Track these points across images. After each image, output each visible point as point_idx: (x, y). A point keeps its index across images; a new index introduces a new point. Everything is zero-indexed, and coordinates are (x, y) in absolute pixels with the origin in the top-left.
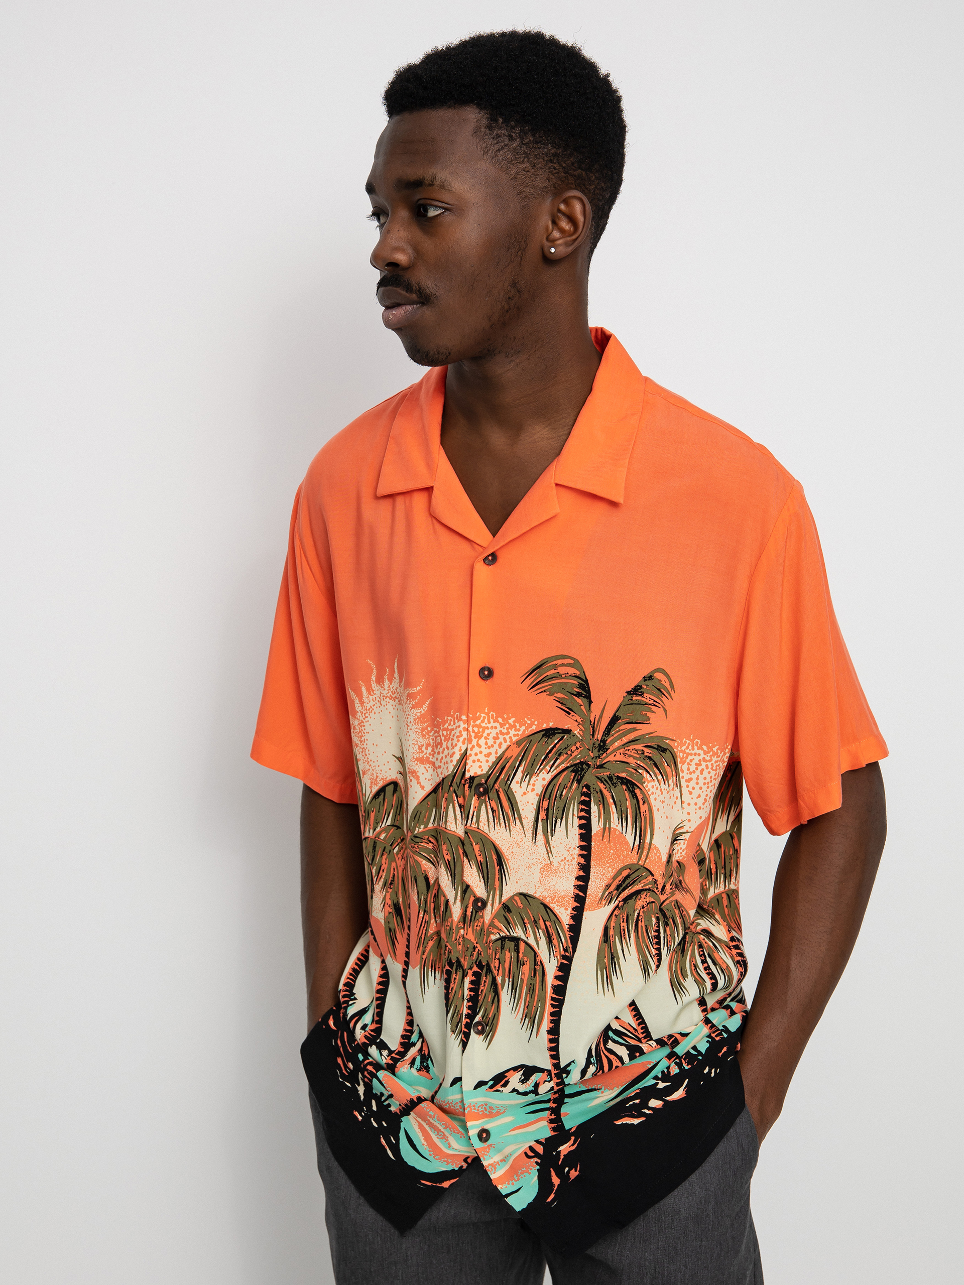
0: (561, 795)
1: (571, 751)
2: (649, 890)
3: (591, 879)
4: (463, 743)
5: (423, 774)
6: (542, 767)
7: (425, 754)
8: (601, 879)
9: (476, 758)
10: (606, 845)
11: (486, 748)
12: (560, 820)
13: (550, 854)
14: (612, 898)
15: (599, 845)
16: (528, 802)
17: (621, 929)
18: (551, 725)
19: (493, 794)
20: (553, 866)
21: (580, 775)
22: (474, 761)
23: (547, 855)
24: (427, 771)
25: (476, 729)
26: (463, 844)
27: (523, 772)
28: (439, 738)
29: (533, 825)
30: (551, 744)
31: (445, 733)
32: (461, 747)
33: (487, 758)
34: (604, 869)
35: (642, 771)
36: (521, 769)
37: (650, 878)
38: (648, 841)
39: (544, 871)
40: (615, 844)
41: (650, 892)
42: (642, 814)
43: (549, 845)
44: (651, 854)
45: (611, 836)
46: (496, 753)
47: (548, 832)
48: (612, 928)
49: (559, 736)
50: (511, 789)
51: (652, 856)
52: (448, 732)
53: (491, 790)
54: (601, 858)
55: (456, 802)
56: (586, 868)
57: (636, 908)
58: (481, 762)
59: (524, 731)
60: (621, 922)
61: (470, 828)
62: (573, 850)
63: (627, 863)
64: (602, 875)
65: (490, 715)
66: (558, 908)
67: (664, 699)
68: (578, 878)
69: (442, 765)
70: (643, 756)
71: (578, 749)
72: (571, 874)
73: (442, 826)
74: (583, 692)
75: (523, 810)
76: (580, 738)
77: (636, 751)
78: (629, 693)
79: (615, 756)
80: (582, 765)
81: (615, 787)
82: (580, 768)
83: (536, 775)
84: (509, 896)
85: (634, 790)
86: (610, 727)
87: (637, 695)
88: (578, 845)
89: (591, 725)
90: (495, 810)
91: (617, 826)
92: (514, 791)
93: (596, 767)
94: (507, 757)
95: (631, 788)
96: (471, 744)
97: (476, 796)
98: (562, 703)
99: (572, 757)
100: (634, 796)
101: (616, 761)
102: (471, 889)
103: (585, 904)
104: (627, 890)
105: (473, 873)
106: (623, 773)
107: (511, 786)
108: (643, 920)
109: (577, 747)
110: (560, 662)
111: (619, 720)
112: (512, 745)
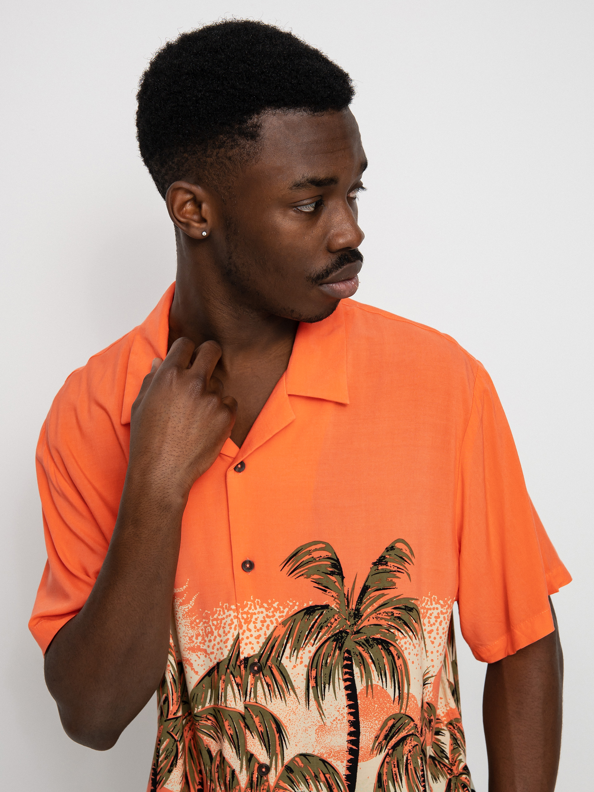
0: (326, 663)
1: (331, 623)
2: (412, 734)
3: (361, 734)
4: (235, 629)
5: (195, 661)
6: (307, 641)
7: (195, 644)
8: (370, 732)
9: (248, 641)
10: (370, 701)
11: (255, 631)
12: (328, 685)
13: (323, 717)
14: (382, 747)
15: (365, 702)
16: (298, 674)
17: (393, 774)
18: (311, 603)
19: (266, 671)
20: (327, 726)
21: (340, 642)
22: (246, 644)
23: (320, 717)
24: (199, 657)
25: (245, 616)
26: (244, 718)
27: (291, 648)
29: (305, 693)
30: (312, 621)
31: (215, 623)
32: (233, 633)
33: (257, 640)
34: (372, 722)
35: (394, 630)
36: (289, 645)
37: (412, 724)
38: (406, 691)
39: (319, 732)
40: (378, 699)
41: (414, 736)
42: (398, 668)
43: (321, 709)
44: (410, 703)
45: (374, 692)
46: (265, 634)
47: (319, 698)
48: (385, 774)
49: (319, 612)
50: (282, 664)
51: (411, 704)
52: (219, 622)
53: (264, 667)
54: (368, 713)
55: (233, 682)
56: (355, 724)
57: (404, 753)
58: (253, 644)
59: (288, 612)
60: (393, 767)
61: (250, 703)
62: (342, 710)
63: (391, 714)
64: (370, 728)
65: (256, 602)
66: (335, 761)
67: (406, 565)
68: (350, 734)
69: (215, 651)
70: (393, 617)
71: (337, 620)
72: (343, 731)
73: (222, 705)
74: (336, 571)
75: (295, 681)
76: (338, 610)
77: (386, 613)
78: (375, 564)
79: (369, 621)
80: (341, 634)
81: (372, 648)
82: (339, 637)
83: (303, 649)
84: (290, 758)
85: (389, 648)
86: (361, 596)
87: (382, 564)
88: (346, 705)
89: (345, 597)
90: (270, 685)
91: (378, 682)
92: (285, 666)
93: (353, 633)
94: (275, 638)
95: (386, 647)
96: (242, 629)
97: (252, 674)
98: (318, 583)
99: (332, 629)
100: (390, 653)
101: (370, 625)
102: (255, 757)
103: (358, 756)
104: (394, 739)
105: (255, 743)
106: (377, 635)
107: (282, 662)
108: (411, 763)
109: (335, 619)
110: (313, 548)
111: (369, 589)
112: (279, 626)
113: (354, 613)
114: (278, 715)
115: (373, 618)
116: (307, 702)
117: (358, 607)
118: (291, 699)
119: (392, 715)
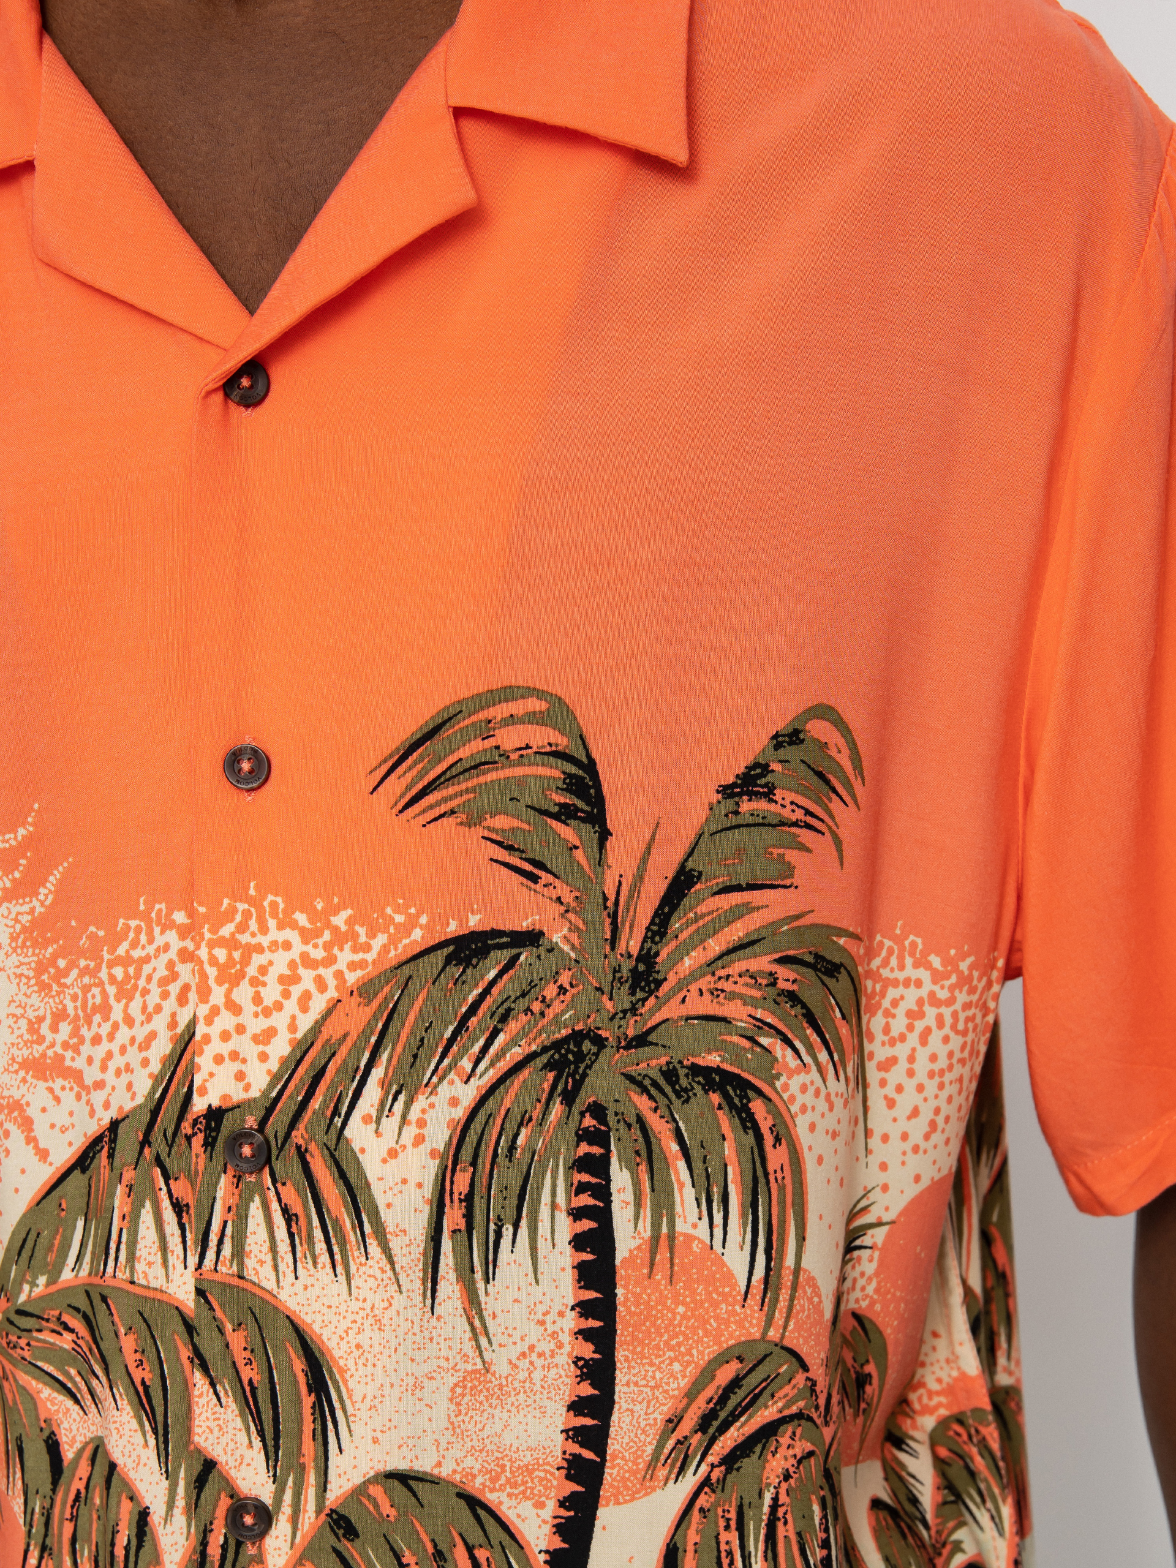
0: (512, 1148)
2: (799, 1416)
3: (617, 1406)
4: (182, 1000)
5: (44, 1110)
6: (446, 1061)
7: (49, 1048)
8: (649, 1402)
9: (225, 1049)
10: (661, 1292)
11: (257, 1014)
12: (511, 1229)
13: (483, 1341)
14: (686, 1456)
15: (640, 1295)
16: (405, 1181)
17: (719, 1551)
18: (474, 922)
19: (286, 1165)
20: (494, 1374)
21: (573, 1075)
23: (474, 1343)
24: (58, 1100)
25: (221, 954)
26: (190, 1329)
27: (384, 1084)
28: (96, 991)
29: (425, 1254)
30: (476, 986)
31: (119, 972)
32: (174, 1015)
33: (261, 1048)
34: (659, 1368)
35: (770, 1041)
36: (377, 1073)
37: (800, 1379)
38: (790, 1261)
39: (463, 1395)
40: (689, 1285)
41: (803, 1422)
42: (772, 1179)
43: (480, 1312)
45: (677, 1261)
46: (293, 1027)
47: (473, 1271)
48: (690, 1548)
49: (503, 955)
50: (348, 1142)
51: (803, 1307)
52: (131, 970)
53: (280, 1150)
54: (648, 1335)
55: (163, 1194)
56: (599, 1372)
57: (765, 1481)
58: (244, 1061)
59: (385, 949)
60: (722, 1529)
61: (216, 1277)
62: (557, 1318)
63: (731, 1342)
64: (652, 1388)
65: (266, 904)
66: (514, 1503)
68: (577, 1407)
69: (110, 1077)
70: (772, 992)
71: (566, 991)
72: (552, 1395)
73: (119, 1274)
74: (581, 804)
75: (389, 1206)
76: (573, 955)
77: (751, 977)
78: (727, 791)
79: (683, 1001)
80: (579, 1045)
81: (687, 1101)
82: (570, 1057)
83: (429, 1089)
84: (348, 1486)
85: (747, 1105)
86: (666, 910)
87: (752, 795)
88: (571, 1303)
89: (606, 908)
90: (296, 1215)
91: (695, 1226)
92: (356, 1150)
93: (623, 1043)
94: (328, 1040)
95: (736, 1100)
96: (207, 1002)
97: (230, 1171)
98: (510, 848)
99: (544, 1021)
100: (748, 1122)
101: (687, 1019)
102: (220, 1473)
103: (601, 1483)
104: (732, 1429)
105: (226, 1422)
106: (709, 1053)
107: (347, 1133)
108: (789, 1517)
109: (561, 987)
110: (501, 711)
111: (696, 883)
112: (346, 999)
113: (634, 971)
114: (316, 1328)
115: (701, 994)
116: (430, 1285)
117: (650, 949)
118: (370, 1271)
119: (734, 1346)
